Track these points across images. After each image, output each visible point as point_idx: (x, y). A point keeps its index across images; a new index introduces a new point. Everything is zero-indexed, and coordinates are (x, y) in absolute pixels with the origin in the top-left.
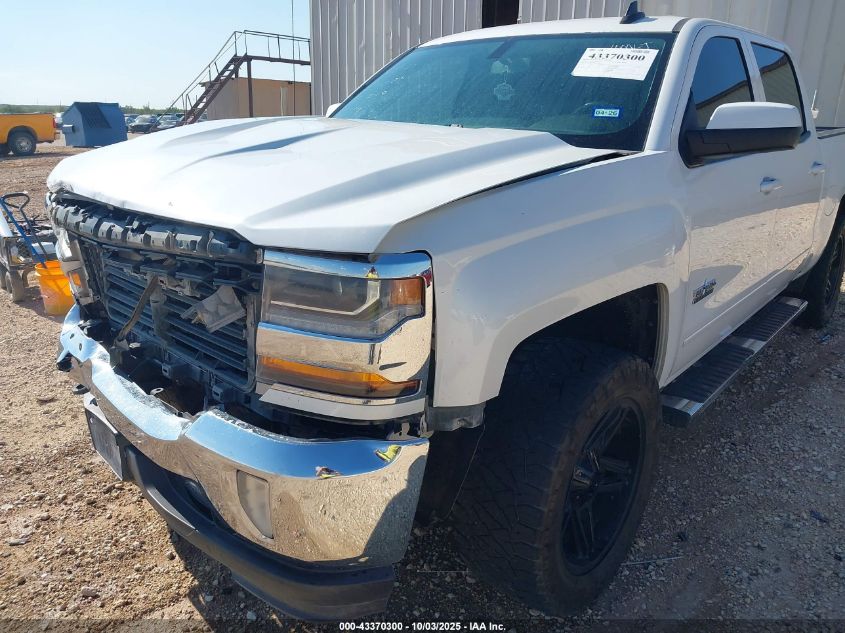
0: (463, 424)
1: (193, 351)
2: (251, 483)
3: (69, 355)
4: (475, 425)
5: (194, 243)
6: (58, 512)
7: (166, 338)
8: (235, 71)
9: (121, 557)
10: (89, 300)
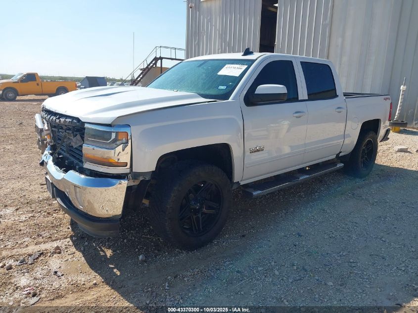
0: (143, 179)
1: (74, 157)
2: (78, 190)
3: (43, 161)
4: (147, 179)
5: (70, 121)
6: (37, 215)
7: (69, 153)
8: (155, 64)
9: (52, 227)
10: (52, 144)
